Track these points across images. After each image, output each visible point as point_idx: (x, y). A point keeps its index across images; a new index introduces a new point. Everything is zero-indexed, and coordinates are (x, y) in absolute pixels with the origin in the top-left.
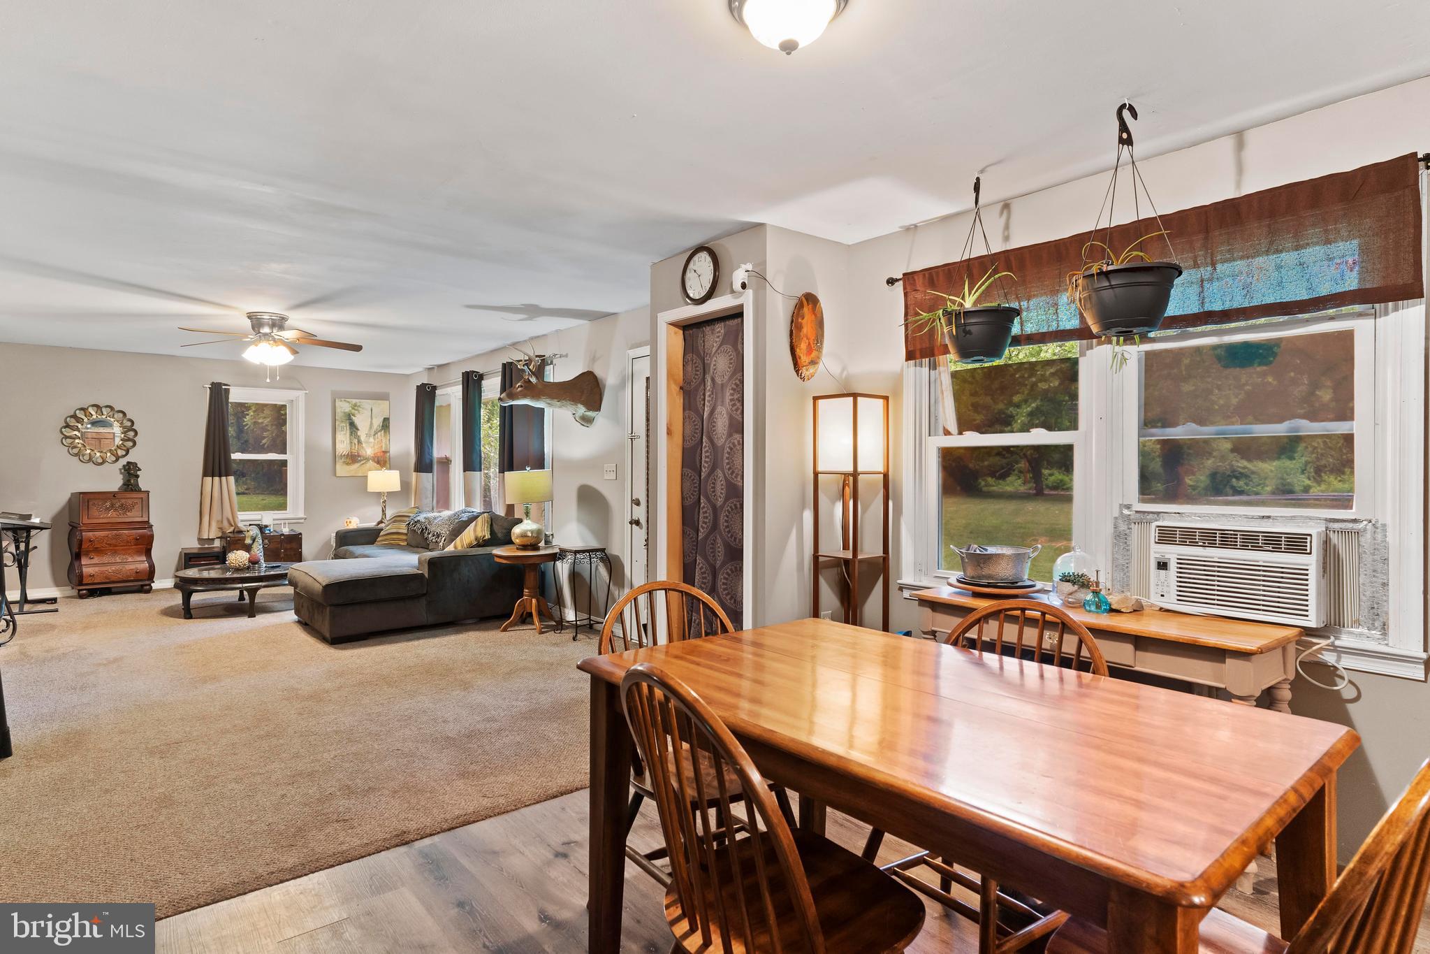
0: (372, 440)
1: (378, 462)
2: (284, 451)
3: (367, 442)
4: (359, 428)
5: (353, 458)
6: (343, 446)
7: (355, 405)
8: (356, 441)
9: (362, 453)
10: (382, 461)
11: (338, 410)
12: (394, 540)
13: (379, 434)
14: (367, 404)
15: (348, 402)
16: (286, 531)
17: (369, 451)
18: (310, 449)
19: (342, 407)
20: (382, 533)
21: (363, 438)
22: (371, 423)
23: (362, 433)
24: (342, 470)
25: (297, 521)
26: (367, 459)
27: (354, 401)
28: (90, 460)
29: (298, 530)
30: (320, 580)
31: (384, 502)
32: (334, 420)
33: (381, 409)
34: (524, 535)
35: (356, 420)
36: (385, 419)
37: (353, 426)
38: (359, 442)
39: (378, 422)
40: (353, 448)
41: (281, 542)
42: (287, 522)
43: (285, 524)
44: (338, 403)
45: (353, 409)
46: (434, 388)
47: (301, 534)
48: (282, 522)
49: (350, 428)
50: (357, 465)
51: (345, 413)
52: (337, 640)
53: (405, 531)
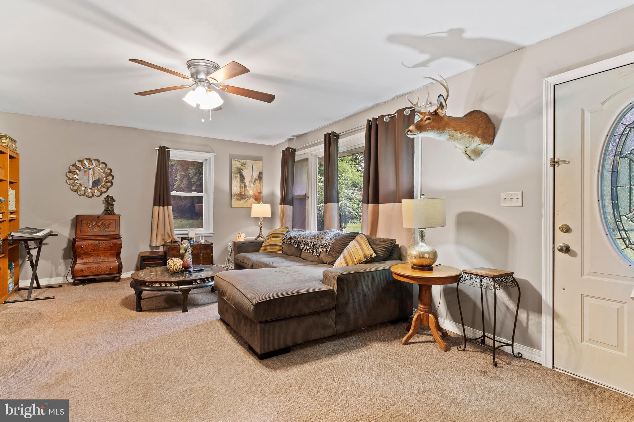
0: (252, 185)
1: (256, 199)
2: (202, 192)
3: (250, 187)
4: (246, 178)
5: (242, 196)
6: (236, 189)
7: (243, 163)
8: (243, 186)
9: (247, 193)
10: (258, 199)
11: (233, 166)
12: (273, 249)
13: (257, 181)
14: (250, 163)
15: (239, 161)
16: (203, 241)
17: (251, 192)
18: (217, 190)
19: (237, 164)
20: (263, 245)
21: (247, 184)
22: (252, 175)
23: (247, 181)
24: (236, 203)
25: (207, 236)
26: (250, 197)
27: (243, 161)
28: (84, 194)
29: (211, 241)
30: (250, 297)
31: (261, 224)
32: (231, 173)
33: (258, 166)
35: (244, 172)
36: (260, 172)
37: (242, 177)
38: (245, 186)
39: (256, 174)
40: (242, 190)
41: (200, 249)
42: (203, 235)
43: (202, 237)
44: (233, 162)
45: (242, 166)
46: (295, 150)
47: (212, 244)
48: (201, 235)
49: (240, 178)
50: (244, 201)
51: (237, 168)
53: (281, 244)
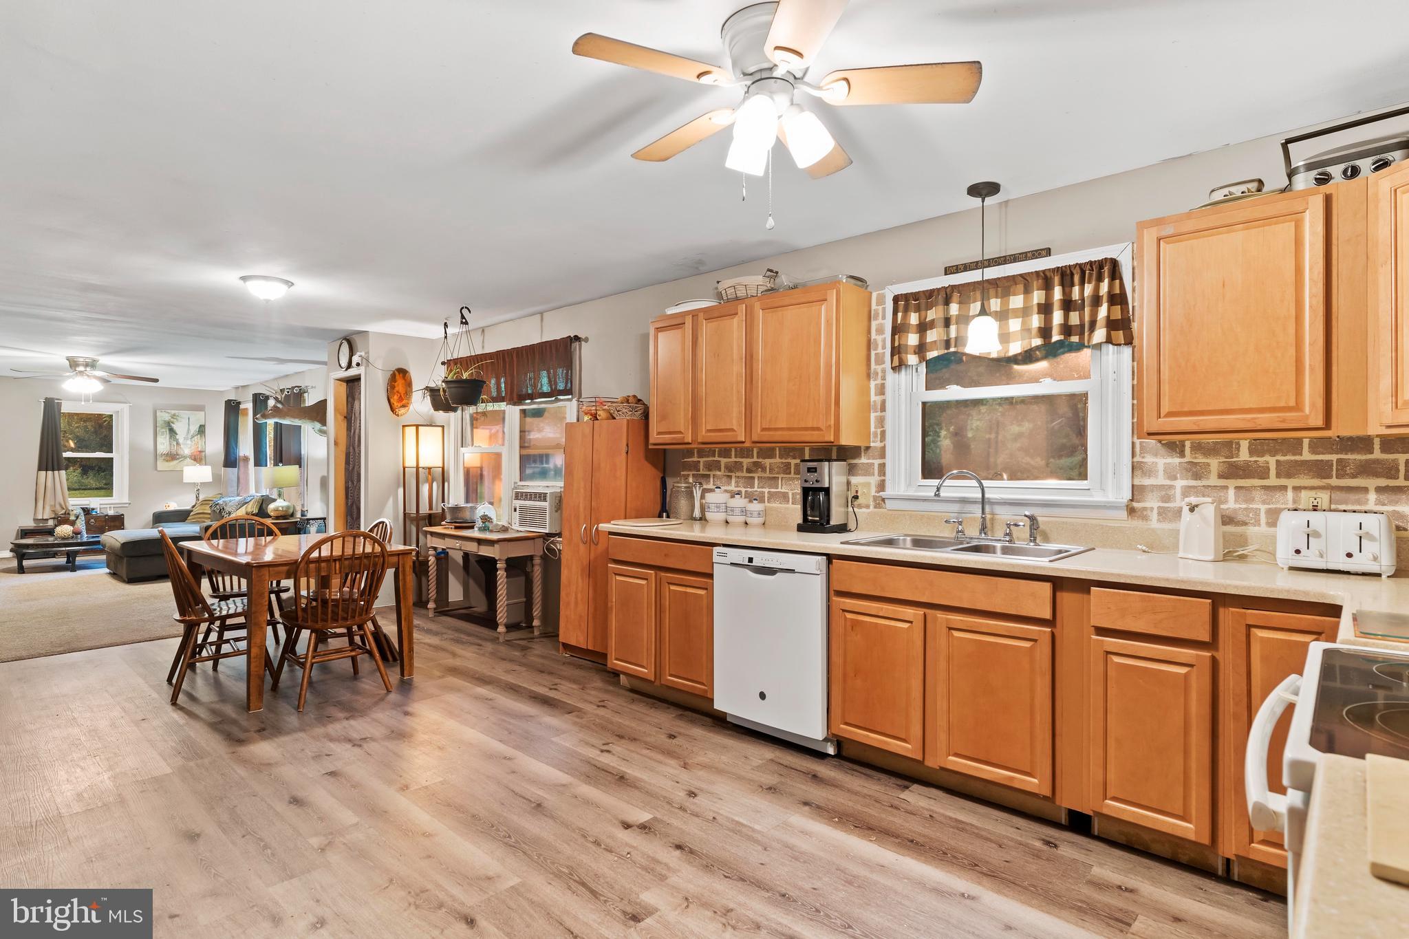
0: (189, 442)
1: (195, 460)
2: (111, 451)
3: (184, 444)
4: (178, 433)
5: (172, 457)
6: (164, 445)
7: (174, 415)
8: (175, 443)
9: (180, 452)
10: (198, 458)
11: (159, 419)
12: (200, 518)
13: (196, 437)
14: (185, 414)
15: (168, 413)
16: (111, 513)
17: (186, 450)
18: (134, 449)
19: (164, 416)
20: (192, 514)
21: (181, 441)
22: (189, 429)
23: (181, 437)
24: (162, 465)
25: (122, 506)
26: (185, 457)
27: (173, 412)
29: (121, 512)
30: (119, 540)
31: (198, 490)
32: (155, 427)
33: (198, 418)
34: (276, 510)
35: (175, 426)
36: (200, 425)
37: (172, 432)
38: (178, 444)
39: (194, 428)
40: (172, 448)
41: (106, 521)
42: (112, 506)
43: (110, 508)
44: (159, 414)
45: (172, 418)
46: (239, 403)
47: (123, 515)
48: (108, 506)
49: (170, 433)
50: (175, 462)
51: (165, 421)
52: (131, 580)
53: (209, 512)
